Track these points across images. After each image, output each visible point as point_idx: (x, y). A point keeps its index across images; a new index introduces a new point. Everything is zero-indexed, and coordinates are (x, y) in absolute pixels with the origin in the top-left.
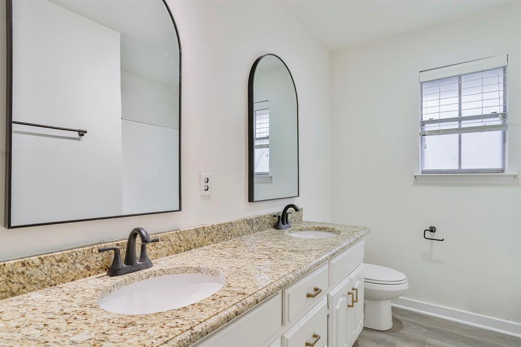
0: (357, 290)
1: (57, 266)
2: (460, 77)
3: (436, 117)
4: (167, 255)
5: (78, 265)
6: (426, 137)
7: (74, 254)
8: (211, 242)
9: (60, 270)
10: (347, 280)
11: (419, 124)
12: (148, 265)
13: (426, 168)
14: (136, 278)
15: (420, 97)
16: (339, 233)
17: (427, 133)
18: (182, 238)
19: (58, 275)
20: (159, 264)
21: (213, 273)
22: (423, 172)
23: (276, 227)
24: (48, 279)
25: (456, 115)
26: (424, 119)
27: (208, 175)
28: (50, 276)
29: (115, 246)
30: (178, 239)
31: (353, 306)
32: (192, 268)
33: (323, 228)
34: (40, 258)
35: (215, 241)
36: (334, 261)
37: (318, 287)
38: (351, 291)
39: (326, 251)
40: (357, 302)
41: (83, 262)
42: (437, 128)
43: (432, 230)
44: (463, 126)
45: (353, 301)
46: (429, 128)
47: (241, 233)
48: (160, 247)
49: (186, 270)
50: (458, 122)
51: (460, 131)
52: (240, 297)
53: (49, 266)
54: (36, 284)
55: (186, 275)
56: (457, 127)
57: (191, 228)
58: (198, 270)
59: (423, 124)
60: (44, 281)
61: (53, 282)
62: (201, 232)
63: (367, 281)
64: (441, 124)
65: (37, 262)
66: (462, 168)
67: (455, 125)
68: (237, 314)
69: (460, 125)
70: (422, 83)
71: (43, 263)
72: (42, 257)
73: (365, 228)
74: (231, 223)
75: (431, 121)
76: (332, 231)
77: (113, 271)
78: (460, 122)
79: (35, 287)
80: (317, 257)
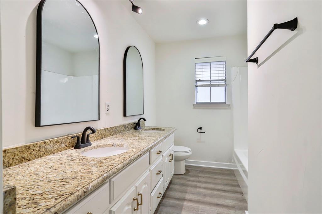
0: (172, 154)
1: (56, 144)
2: (210, 63)
3: (202, 79)
4: (94, 141)
5: (63, 144)
6: (198, 87)
7: (62, 139)
8: (110, 135)
9: (57, 146)
10: (168, 150)
11: (195, 82)
12: (90, 145)
13: (198, 101)
14: (88, 149)
15: (195, 69)
16: (164, 130)
17: (198, 86)
18: (100, 133)
19: (56, 148)
20: (94, 144)
21: (121, 146)
22: (197, 103)
23: (135, 128)
24: (53, 150)
25: (209, 79)
26: (197, 80)
27: (108, 103)
28: (53, 149)
29: (78, 136)
30: (98, 133)
31: (171, 161)
32: (110, 144)
33: (156, 129)
34: (50, 140)
35: (112, 135)
36: (164, 141)
37: (160, 150)
38: (170, 155)
39: (162, 136)
40: (172, 160)
41: (65, 143)
42: (202, 84)
43: (201, 128)
44: (212, 84)
45: (171, 160)
46: (199, 83)
47: (121, 131)
48: (92, 137)
49: (108, 145)
50: (209, 82)
51: (211, 86)
52: (139, 150)
53: (53, 144)
54: (48, 152)
55: (107, 147)
56: (209, 84)
57: (103, 128)
58: (113, 145)
59: (197, 81)
60: (51, 151)
61: (54, 152)
62: (107, 130)
63: (176, 152)
64: (204, 82)
65: (49, 142)
66: (212, 101)
67: (208, 83)
68: (141, 155)
69: (210, 83)
70: (196, 63)
71: (51, 143)
72: (51, 140)
73: (174, 128)
74: (118, 127)
75: (200, 81)
76: (160, 130)
77: (77, 147)
78: (210, 82)
79: (48, 153)
80: (160, 138)
